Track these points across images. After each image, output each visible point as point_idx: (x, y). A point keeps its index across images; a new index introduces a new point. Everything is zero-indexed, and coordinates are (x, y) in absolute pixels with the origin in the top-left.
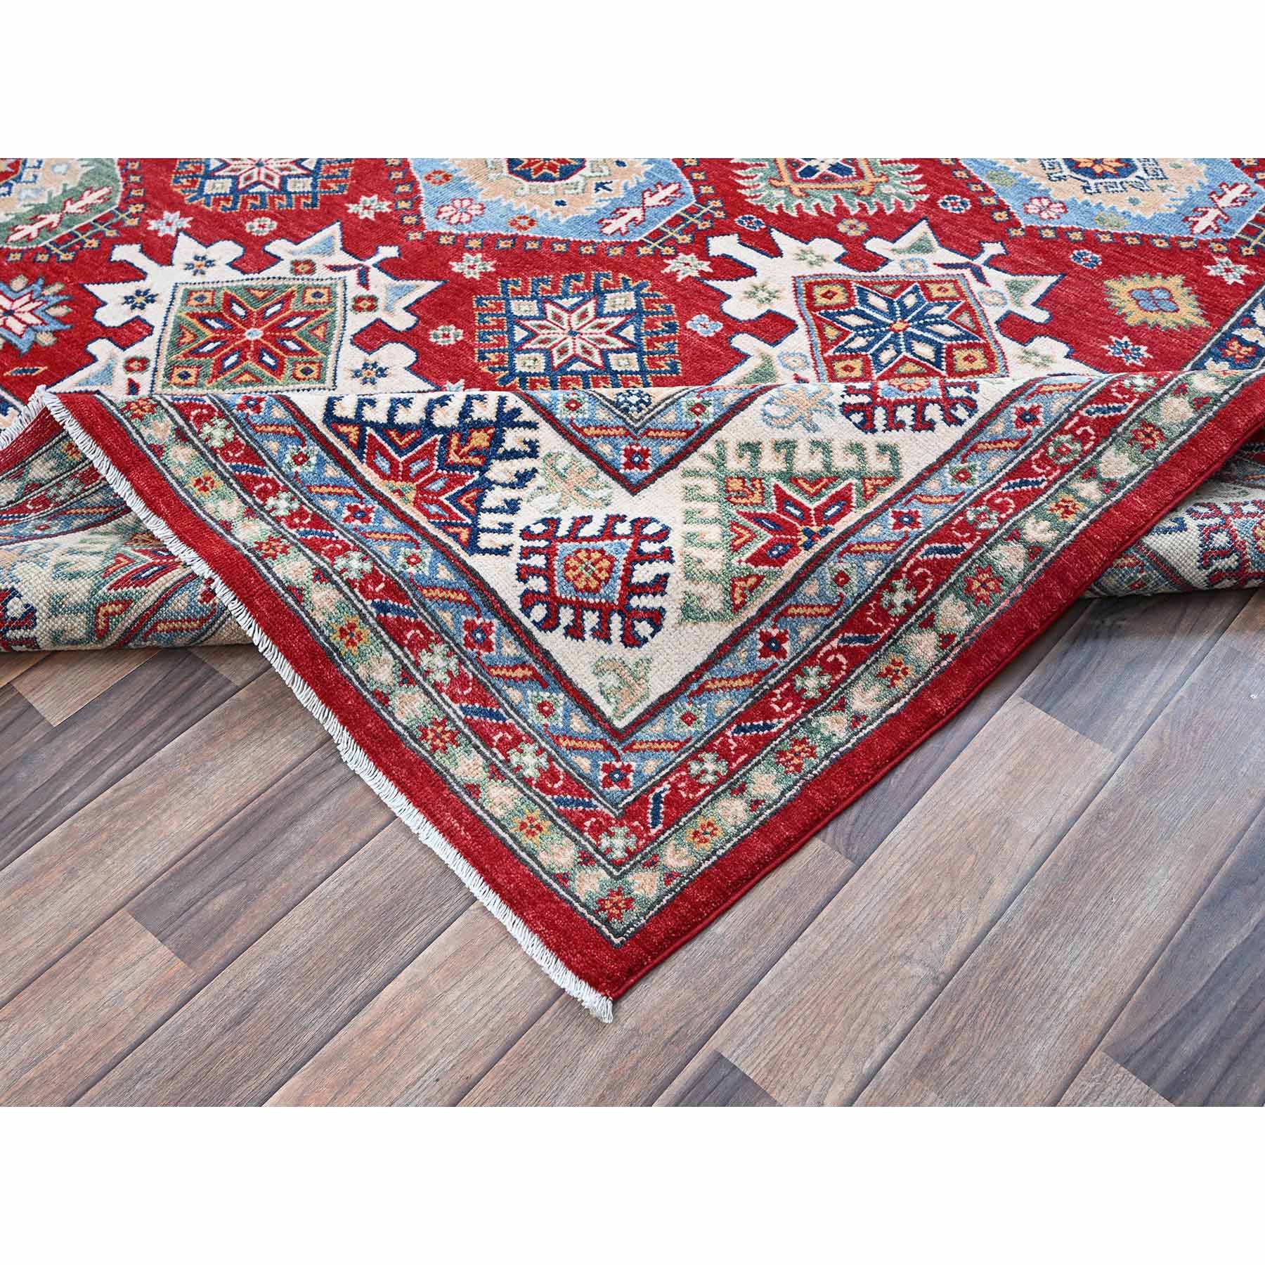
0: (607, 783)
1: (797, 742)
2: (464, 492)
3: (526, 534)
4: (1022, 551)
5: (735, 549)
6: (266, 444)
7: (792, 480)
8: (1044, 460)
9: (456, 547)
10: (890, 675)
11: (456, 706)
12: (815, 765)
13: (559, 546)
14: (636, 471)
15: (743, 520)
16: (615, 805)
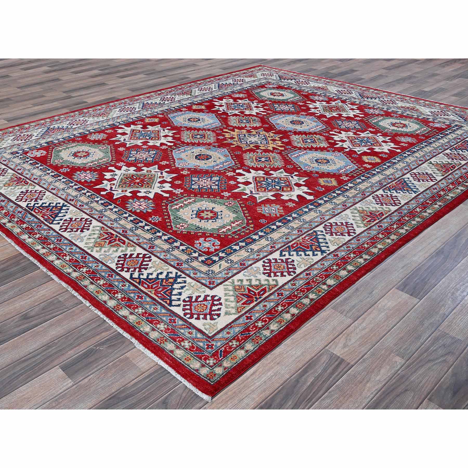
0: (207, 348)
1: (257, 337)
2: (167, 291)
3: (184, 301)
4: (309, 300)
5: (238, 302)
6: (114, 283)
7: (252, 286)
8: (313, 281)
9: (166, 305)
10: (280, 322)
11: (167, 334)
12: (262, 342)
13: (193, 304)
14: (211, 285)
15: (239, 295)
16: (210, 353)
